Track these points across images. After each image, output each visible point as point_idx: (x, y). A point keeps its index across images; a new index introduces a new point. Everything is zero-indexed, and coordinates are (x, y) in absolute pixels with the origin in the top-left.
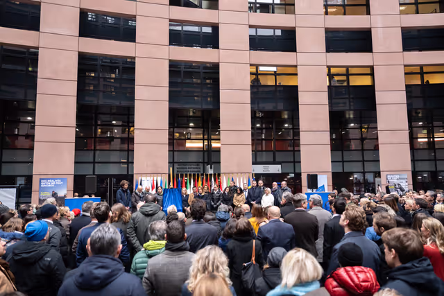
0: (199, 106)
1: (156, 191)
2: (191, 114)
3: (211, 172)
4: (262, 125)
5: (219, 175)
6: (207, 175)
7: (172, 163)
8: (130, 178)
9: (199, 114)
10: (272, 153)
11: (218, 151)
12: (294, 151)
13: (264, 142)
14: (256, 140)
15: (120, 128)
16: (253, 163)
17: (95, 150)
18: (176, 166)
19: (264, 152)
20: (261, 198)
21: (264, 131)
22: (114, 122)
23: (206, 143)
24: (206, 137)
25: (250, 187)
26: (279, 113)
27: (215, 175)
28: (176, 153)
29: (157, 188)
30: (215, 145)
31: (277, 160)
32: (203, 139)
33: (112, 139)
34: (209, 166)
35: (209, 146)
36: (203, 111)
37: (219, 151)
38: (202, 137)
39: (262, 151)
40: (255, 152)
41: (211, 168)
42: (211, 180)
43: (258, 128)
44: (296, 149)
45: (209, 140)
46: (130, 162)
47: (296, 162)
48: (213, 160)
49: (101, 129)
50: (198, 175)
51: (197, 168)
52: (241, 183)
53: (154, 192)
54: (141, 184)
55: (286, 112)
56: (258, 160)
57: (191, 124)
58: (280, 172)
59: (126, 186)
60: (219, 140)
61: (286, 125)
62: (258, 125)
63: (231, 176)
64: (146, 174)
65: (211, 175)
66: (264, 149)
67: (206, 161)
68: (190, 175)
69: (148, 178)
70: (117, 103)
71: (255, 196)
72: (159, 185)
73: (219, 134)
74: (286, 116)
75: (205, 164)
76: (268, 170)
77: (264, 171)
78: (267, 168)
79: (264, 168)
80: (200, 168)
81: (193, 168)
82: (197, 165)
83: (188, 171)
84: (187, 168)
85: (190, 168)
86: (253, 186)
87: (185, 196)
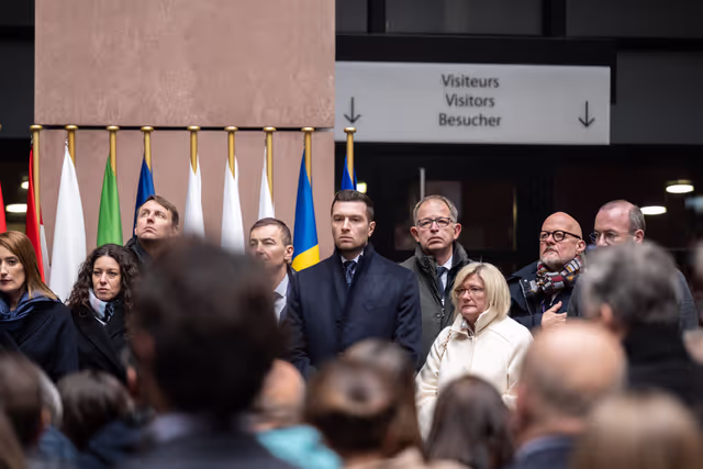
16: (349, 48)
31: (576, 27)
58: (600, 134)
76: (487, 112)
77: (444, 120)
78: (477, 92)
79: (451, 90)
86: (339, 251)
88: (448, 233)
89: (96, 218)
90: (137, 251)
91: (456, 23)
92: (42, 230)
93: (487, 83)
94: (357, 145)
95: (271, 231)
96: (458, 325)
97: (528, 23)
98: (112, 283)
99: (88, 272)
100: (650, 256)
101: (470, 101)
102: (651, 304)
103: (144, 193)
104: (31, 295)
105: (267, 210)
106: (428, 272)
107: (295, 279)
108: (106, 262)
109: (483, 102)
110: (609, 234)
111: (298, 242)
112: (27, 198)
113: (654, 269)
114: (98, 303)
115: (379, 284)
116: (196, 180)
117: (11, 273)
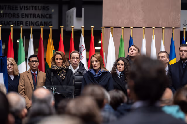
3: (77, 24)
5: (98, 34)
25: (173, 61)
34: (74, 10)
41: (79, 15)
50: (46, 32)
51: (43, 16)
65: (78, 33)
75: (65, 7)
80: (50, 17)
81: (34, 16)
82: (44, 8)
83: (22, 23)
84: (18, 17)
85: (27, 16)
86: (181, 59)
87: (12, 78)
89: (118, 51)
92: (104, 54)
95: (164, 54)
98: (122, 67)
99: (116, 64)
103: (131, 44)
104: (102, 70)
105: (163, 49)
107: (170, 66)
108: (121, 62)
111: (171, 57)
112: (100, 45)
114: (118, 73)
116: (144, 41)
117: (96, 64)
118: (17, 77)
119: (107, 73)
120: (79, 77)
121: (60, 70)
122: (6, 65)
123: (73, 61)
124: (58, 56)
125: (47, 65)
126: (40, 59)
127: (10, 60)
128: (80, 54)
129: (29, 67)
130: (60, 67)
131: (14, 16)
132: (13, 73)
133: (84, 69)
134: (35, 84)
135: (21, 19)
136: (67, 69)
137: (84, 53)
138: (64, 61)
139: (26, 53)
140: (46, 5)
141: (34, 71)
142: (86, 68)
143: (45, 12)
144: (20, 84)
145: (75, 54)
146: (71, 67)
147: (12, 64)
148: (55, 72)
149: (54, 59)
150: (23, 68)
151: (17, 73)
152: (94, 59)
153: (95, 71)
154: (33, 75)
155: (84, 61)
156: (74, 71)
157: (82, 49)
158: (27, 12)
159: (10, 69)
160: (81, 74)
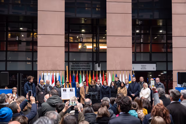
0: (89, 16)
1: (55, 84)
2: (83, 22)
3: (99, 69)
4: (140, 31)
5: (105, 72)
6: (95, 72)
7: (67, 62)
8: (34, 73)
9: (89, 22)
10: (149, 54)
11: (104, 52)
12: (167, 52)
13: (142, 45)
14: (135, 44)
15: (26, 33)
16: (133, 63)
17: (7, 51)
18: (71, 64)
19: (142, 54)
20: (140, 91)
21: (142, 36)
22: (21, 29)
23: (95, 45)
24: (95, 40)
25: (130, 82)
26: (155, 21)
27: (102, 71)
28: (70, 54)
29: (56, 82)
30: (102, 47)
31: (153, 60)
32: (93, 43)
33: (20, 42)
34: (97, 64)
35: (98, 47)
36: (92, 20)
37: (106, 52)
38: (91, 40)
39: (140, 52)
40: (135, 54)
41: (99, 66)
42: (99, 76)
43: (137, 34)
44: (169, 50)
45: (98, 43)
46: (34, 61)
47: (169, 61)
48: (100, 60)
49: (11, 34)
51: (87, 66)
52: (124, 78)
53: (54, 85)
54: (43, 79)
55: (161, 21)
56: (137, 60)
57: (83, 30)
58: (155, 70)
59: (32, 81)
60: (106, 43)
61: (161, 31)
62: (138, 31)
63: (115, 73)
64: (47, 71)
65: (99, 72)
66: (142, 51)
67: (95, 60)
68: (82, 72)
69: (49, 74)
70: (23, 13)
71: (134, 90)
72: (58, 80)
73: (106, 39)
74: (161, 24)
75: (94, 63)
76: (145, 68)
77: (141, 69)
78: (144, 66)
79: (142, 66)
80: (90, 66)
81: (85, 66)
82: (87, 64)
83: (81, 69)
84: (80, 66)
85: (82, 66)
86: (133, 82)
87: (77, 88)
88: (143, 80)
89: (112, 79)
90: (115, 82)
91: (142, 60)
92: (107, 80)
93: (145, 66)
94: (134, 71)
95: (127, 80)
96: (143, 88)
97: (148, 60)
98: (113, 84)
99: (111, 84)
100: (162, 89)
101: (144, 67)
102: (162, 93)
103: (116, 76)
104: (107, 86)
105: (127, 78)
106: (141, 83)
107: (129, 84)
108: (113, 83)
109: (145, 67)
110: (157, 81)
111: (129, 81)
112: (106, 75)
113: (162, 90)
114: (112, 86)
115: (137, 85)
116: (120, 75)
117: (105, 84)
118: (79, 88)
119: (109, 87)
120: (100, 88)
121: (93, 86)
122: (76, 84)
123: (98, 82)
124: (93, 81)
125: (89, 84)
126: (87, 82)
127: (77, 83)
128: (100, 80)
129: (83, 85)
130: (93, 85)
131: (78, 66)
132: (78, 87)
133: (101, 85)
134: (85, 91)
135: (80, 67)
136: (96, 86)
137: (101, 80)
138: (94, 83)
139: (82, 80)
140: (88, 63)
141: (85, 86)
142: (102, 85)
143: (88, 65)
144: (80, 90)
145: (99, 80)
146: (97, 85)
147: (77, 84)
148: (92, 86)
149: (91, 82)
150: (81, 85)
151: (79, 87)
152: (104, 82)
153: (105, 86)
154: (84, 87)
155: (101, 82)
156: (98, 86)
157: (100, 78)
158: (82, 65)
159: (77, 86)
160: (100, 87)
